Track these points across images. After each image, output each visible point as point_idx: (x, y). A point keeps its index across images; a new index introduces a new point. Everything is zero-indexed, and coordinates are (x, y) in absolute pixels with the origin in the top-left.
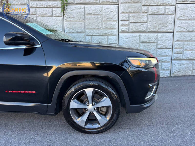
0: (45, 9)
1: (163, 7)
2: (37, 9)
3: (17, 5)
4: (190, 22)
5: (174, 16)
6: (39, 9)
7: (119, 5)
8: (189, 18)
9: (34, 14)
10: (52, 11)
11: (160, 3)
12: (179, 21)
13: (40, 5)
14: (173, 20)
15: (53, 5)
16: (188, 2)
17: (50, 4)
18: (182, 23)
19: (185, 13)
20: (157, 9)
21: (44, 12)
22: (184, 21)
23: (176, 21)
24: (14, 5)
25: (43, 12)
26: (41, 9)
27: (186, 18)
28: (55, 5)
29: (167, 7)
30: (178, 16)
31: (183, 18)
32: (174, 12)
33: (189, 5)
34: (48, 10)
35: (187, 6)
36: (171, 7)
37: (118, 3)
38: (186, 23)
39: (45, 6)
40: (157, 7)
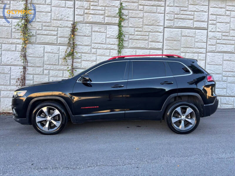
0: (104, 50)
1: (197, 54)
2: (98, 50)
3: (81, 45)
4: (217, 66)
5: (204, 61)
6: (99, 50)
7: (163, 50)
8: (217, 63)
9: (95, 54)
10: (110, 52)
11: (194, 51)
12: (208, 65)
13: (100, 47)
14: (204, 64)
15: (111, 48)
16: (215, 52)
17: (109, 47)
18: (211, 67)
19: (213, 60)
20: (192, 55)
21: (104, 53)
22: (213, 66)
23: (206, 65)
24: (79, 45)
25: (102, 53)
26: (101, 50)
27: (214, 63)
28: (113, 48)
29: (200, 54)
30: (208, 61)
31: (212, 64)
32: (205, 58)
33: (216, 54)
34: (106, 51)
35: (214, 54)
36: (203, 55)
37: (162, 49)
38: (214, 67)
39: (105, 48)
40: (192, 54)
